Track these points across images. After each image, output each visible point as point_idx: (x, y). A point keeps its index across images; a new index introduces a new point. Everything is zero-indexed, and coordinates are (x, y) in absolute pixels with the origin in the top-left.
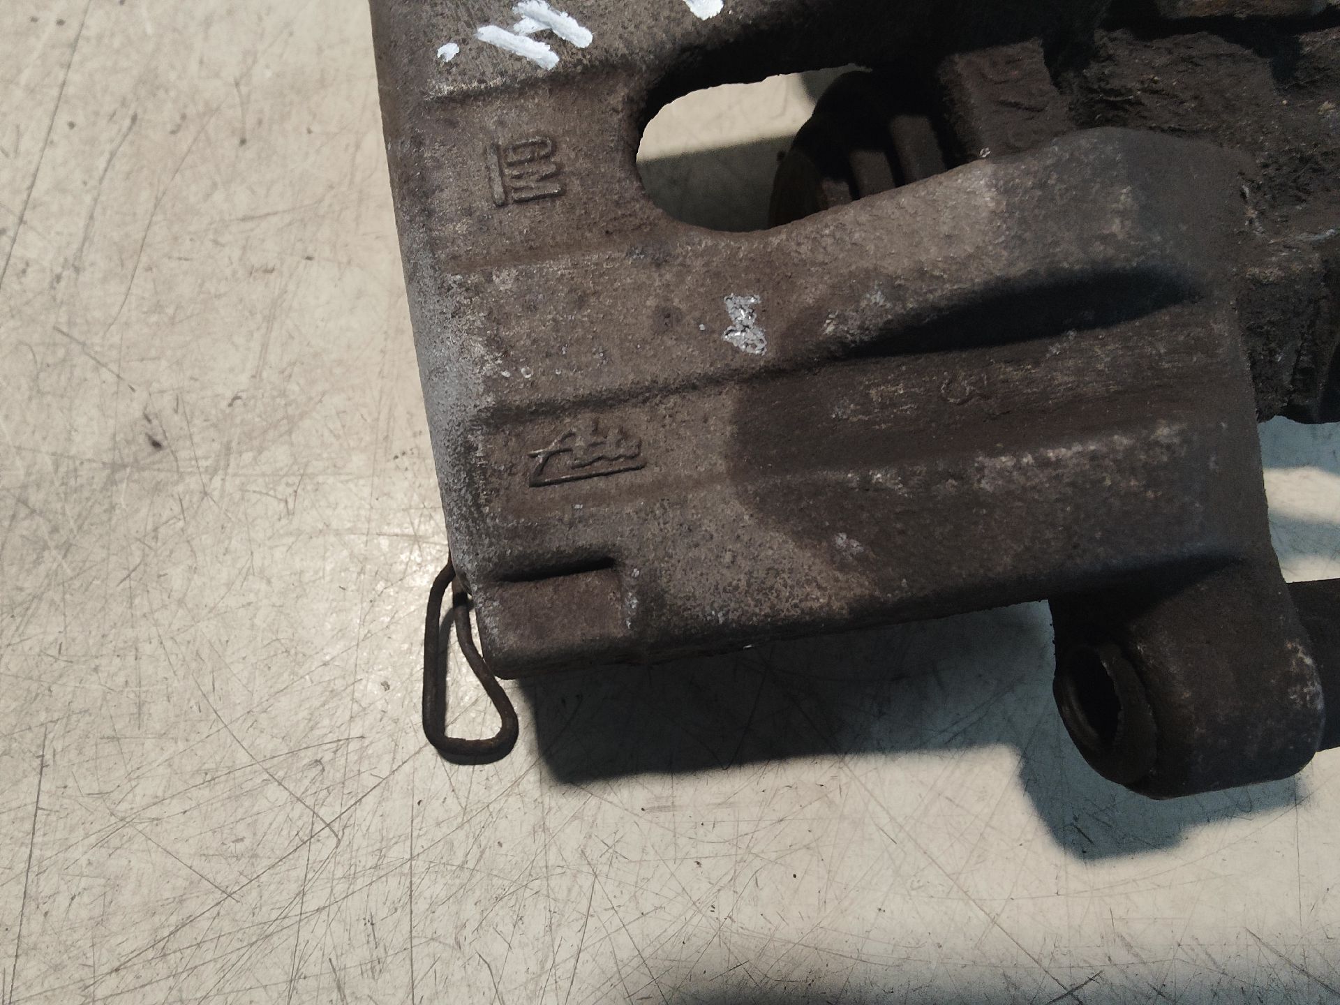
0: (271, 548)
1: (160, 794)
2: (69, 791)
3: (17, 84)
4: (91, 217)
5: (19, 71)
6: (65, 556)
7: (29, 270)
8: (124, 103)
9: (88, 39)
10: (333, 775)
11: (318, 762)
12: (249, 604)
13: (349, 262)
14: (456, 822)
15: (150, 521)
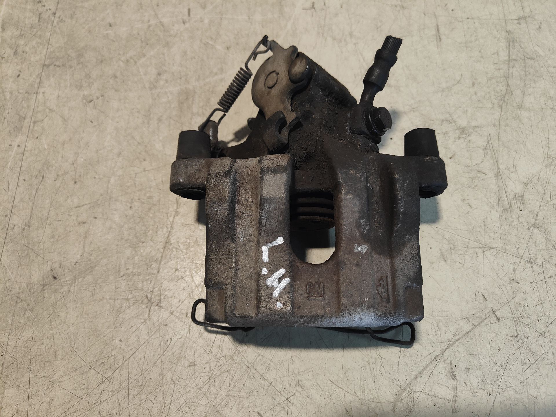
0: (88, 305)
1: (62, 375)
2: (38, 377)
3: (7, 167)
4: (32, 209)
5: (7, 163)
6: (32, 312)
7: (15, 228)
8: (40, 172)
9: (27, 151)
10: (107, 366)
11: (103, 362)
12: (83, 321)
13: (107, 219)
14: (140, 375)
15: (55, 300)
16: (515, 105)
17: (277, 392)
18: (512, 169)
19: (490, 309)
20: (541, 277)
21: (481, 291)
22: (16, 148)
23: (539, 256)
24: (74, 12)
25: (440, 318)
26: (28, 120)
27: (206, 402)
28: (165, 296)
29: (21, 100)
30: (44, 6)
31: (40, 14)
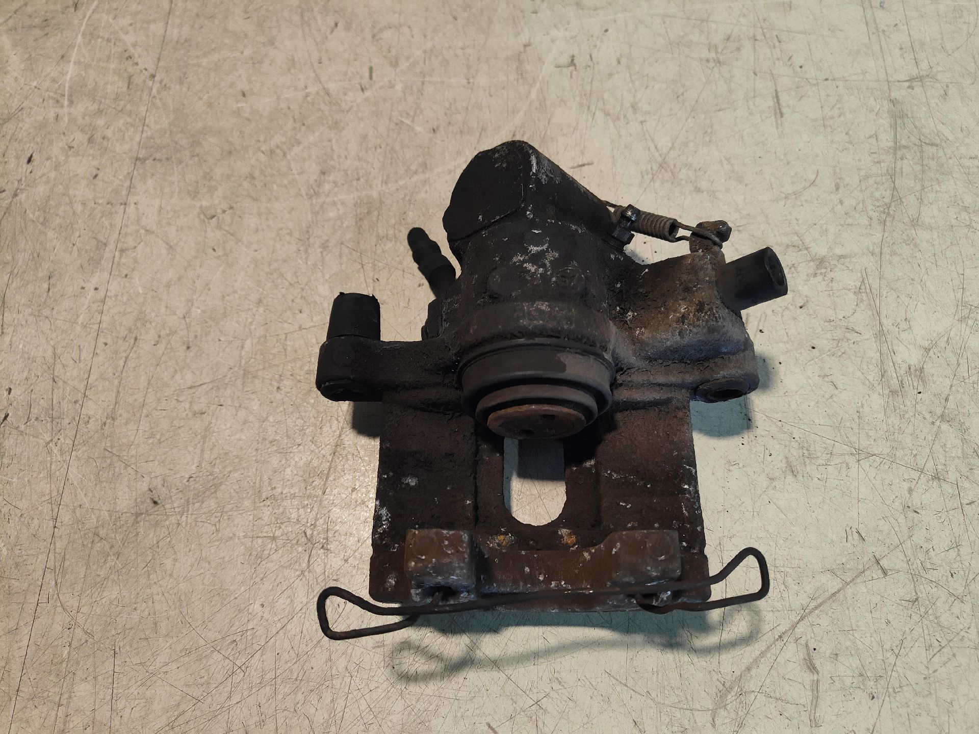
0: (210, 547)
1: (167, 661)
2: (127, 664)
3: (78, 323)
4: (118, 392)
5: (78, 316)
6: (118, 558)
7: (90, 421)
8: (130, 330)
9: (110, 297)
10: (241, 646)
11: (234, 641)
12: (201, 574)
13: (240, 406)
14: (294, 661)
15: (155, 539)
16: (906, 220)
17: (520, 692)
18: (904, 325)
19: (871, 555)
20: (956, 503)
21: (855, 526)
22: (92, 292)
23: (951, 469)
24: (185, 74)
25: (788, 570)
26: (111, 247)
27: (403, 707)
28: (335, 533)
29: (100, 215)
30: (137, 64)
31: (130, 78)
